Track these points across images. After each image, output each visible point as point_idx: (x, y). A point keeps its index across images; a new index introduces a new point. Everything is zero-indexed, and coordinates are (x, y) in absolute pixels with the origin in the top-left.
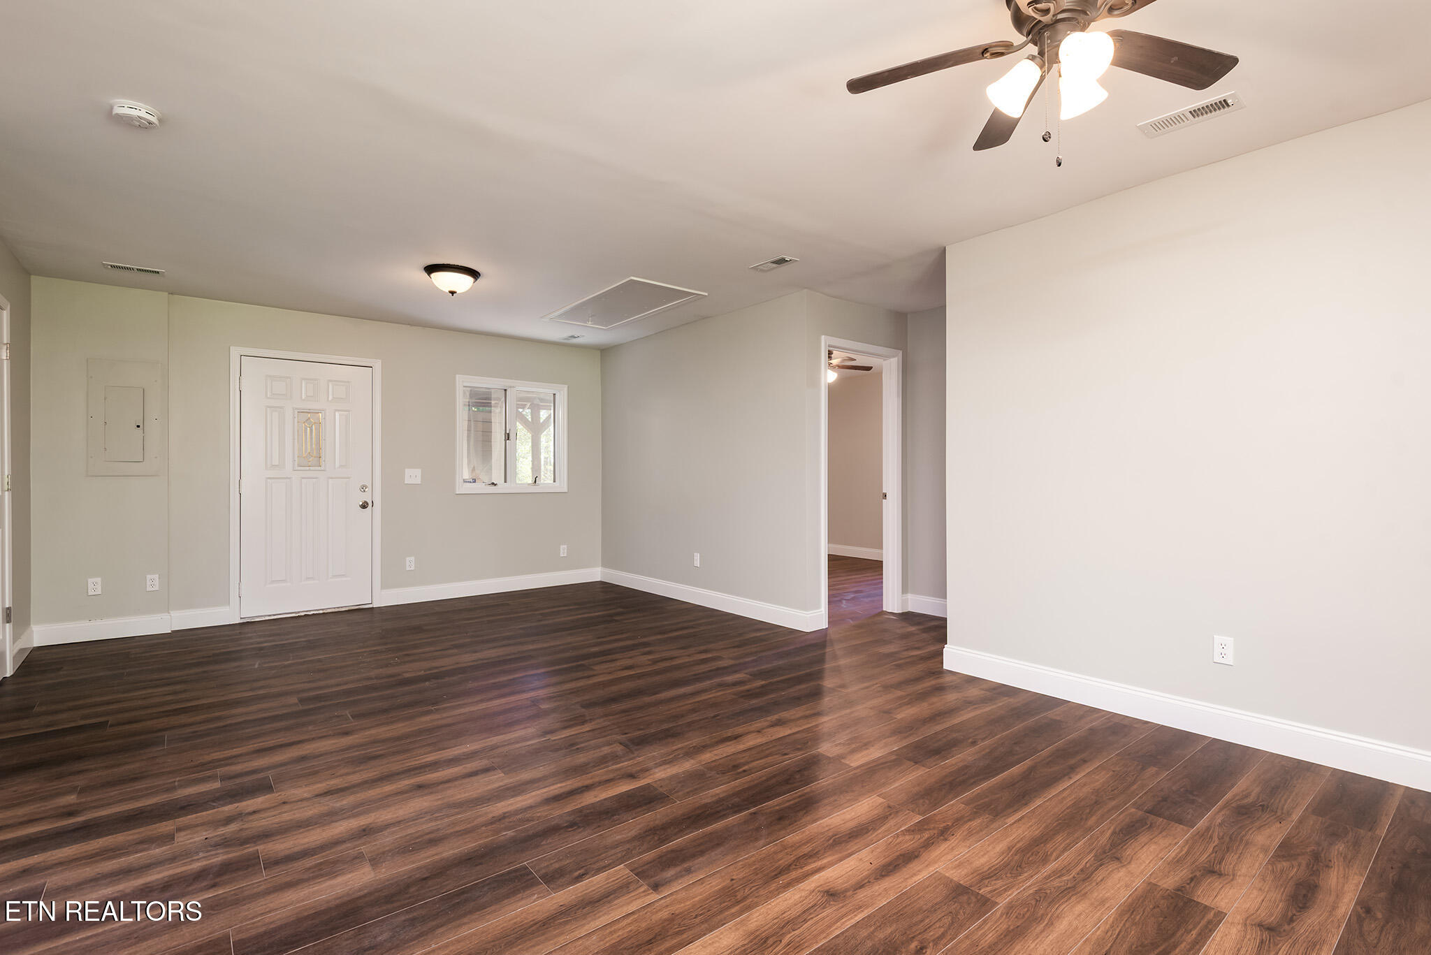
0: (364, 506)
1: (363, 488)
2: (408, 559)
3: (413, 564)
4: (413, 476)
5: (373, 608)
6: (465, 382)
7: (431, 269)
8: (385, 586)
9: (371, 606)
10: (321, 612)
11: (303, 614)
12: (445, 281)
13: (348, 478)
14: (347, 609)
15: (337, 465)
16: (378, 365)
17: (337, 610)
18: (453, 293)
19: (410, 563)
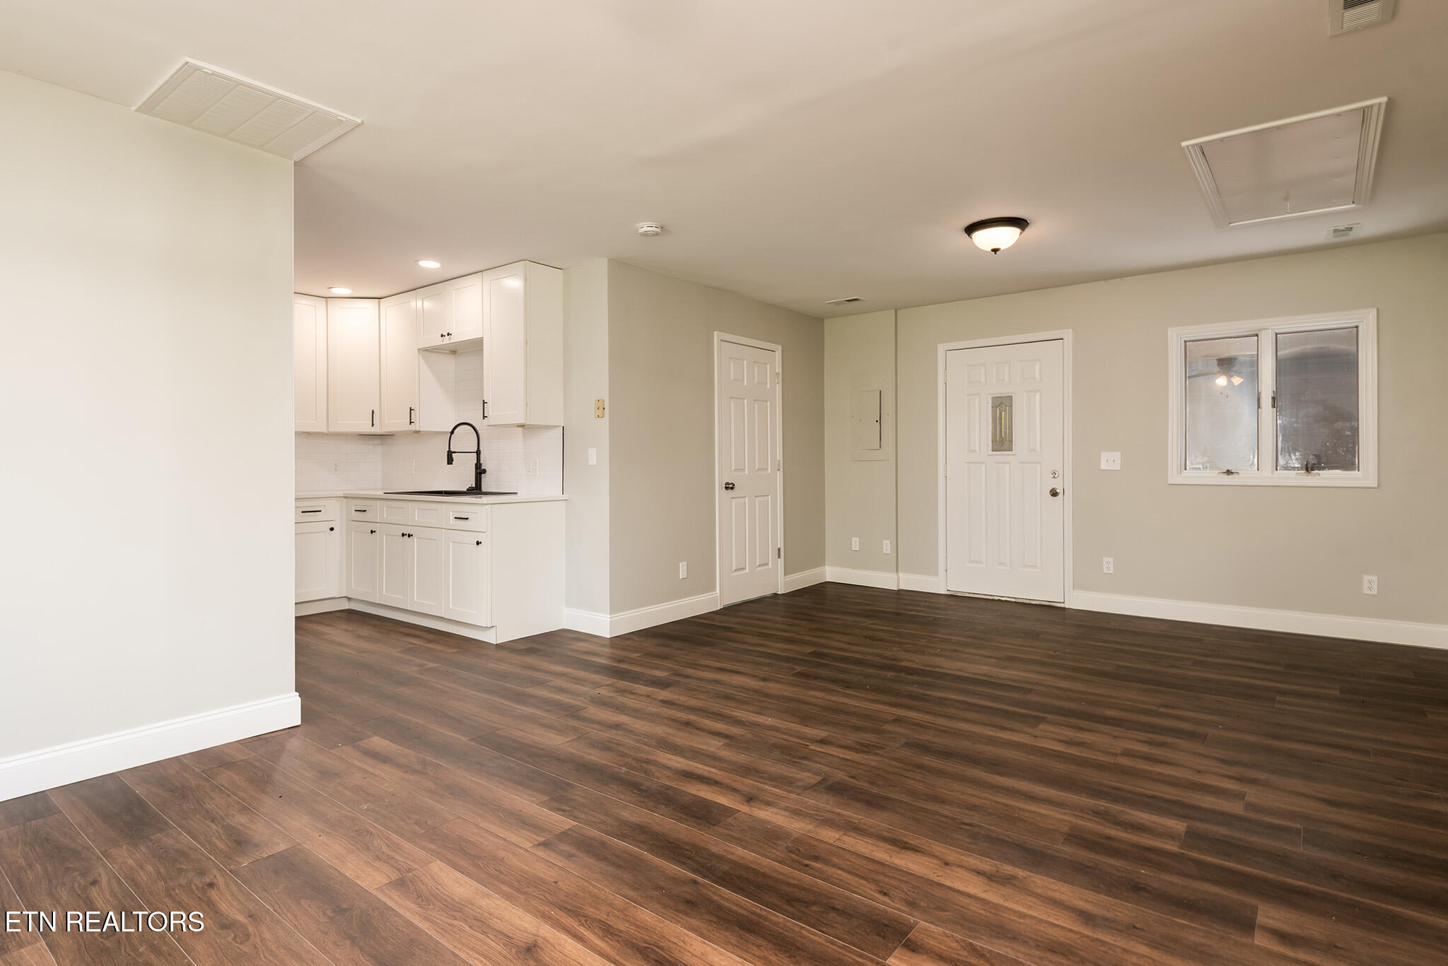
0: (1054, 493)
1: (1054, 474)
2: (1104, 559)
3: (1111, 566)
4: (1111, 460)
5: (1064, 608)
7: (971, 229)
8: (1077, 586)
9: (1062, 605)
10: (1013, 600)
11: (996, 598)
12: (986, 239)
13: (1039, 463)
14: (1038, 603)
16: (1068, 335)
17: (1028, 602)
18: (995, 251)
19: (1108, 564)
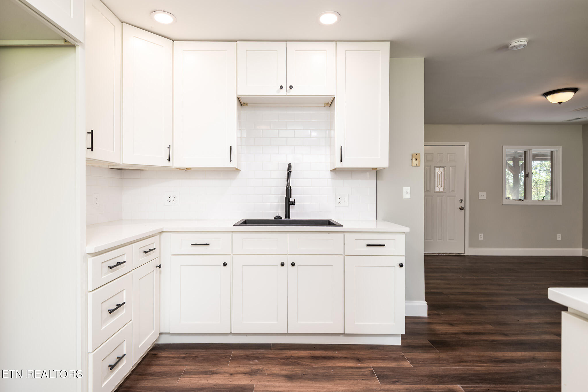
0: (462, 209)
1: (461, 201)
2: (480, 234)
3: (482, 237)
4: (482, 196)
6: (509, 150)
7: (546, 94)
8: (471, 246)
9: (464, 254)
13: (455, 196)
14: (454, 254)
15: (451, 190)
16: (468, 144)
18: (560, 103)
19: (481, 236)
